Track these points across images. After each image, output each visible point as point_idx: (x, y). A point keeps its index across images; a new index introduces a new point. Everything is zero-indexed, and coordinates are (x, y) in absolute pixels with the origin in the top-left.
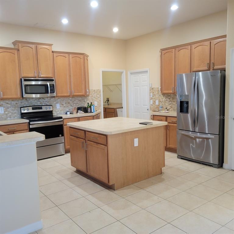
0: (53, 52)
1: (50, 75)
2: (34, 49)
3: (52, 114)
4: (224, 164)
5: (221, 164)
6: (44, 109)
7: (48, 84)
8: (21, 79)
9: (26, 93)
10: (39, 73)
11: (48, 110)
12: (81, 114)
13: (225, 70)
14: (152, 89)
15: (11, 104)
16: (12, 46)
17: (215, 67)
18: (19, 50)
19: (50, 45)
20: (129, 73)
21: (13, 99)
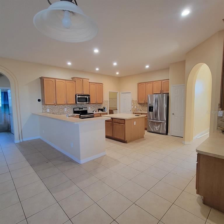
0: (89, 82)
1: (88, 93)
2: (82, 80)
3: (87, 112)
4: (168, 133)
5: (167, 133)
6: (84, 109)
7: (87, 97)
8: (76, 95)
9: (78, 101)
10: (83, 92)
11: (86, 110)
12: (100, 112)
13: (169, 94)
14: (133, 101)
15: (69, 107)
16: (71, 80)
17: (164, 92)
18: (75, 81)
19: (89, 79)
20: (121, 93)
21: (71, 104)
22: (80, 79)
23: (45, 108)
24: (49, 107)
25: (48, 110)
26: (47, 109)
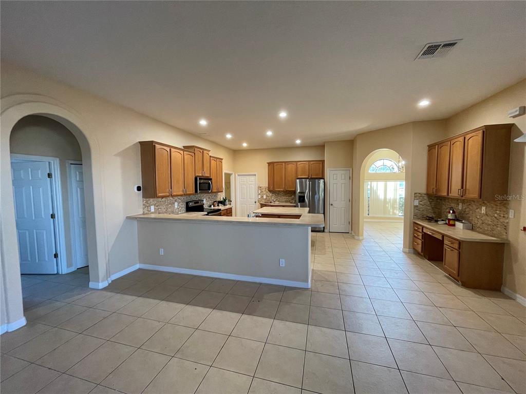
0: (210, 156)
2: (202, 153)
6: (200, 203)
7: (210, 182)
8: (196, 179)
9: (199, 190)
10: (204, 173)
13: (324, 179)
14: (260, 187)
15: (181, 200)
17: (312, 177)
18: (195, 154)
19: (210, 151)
20: (237, 175)
21: (187, 195)
22: (200, 150)
23: (147, 205)
24: (153, 201)
25: (153, 208)
26: (150, 206)
